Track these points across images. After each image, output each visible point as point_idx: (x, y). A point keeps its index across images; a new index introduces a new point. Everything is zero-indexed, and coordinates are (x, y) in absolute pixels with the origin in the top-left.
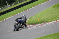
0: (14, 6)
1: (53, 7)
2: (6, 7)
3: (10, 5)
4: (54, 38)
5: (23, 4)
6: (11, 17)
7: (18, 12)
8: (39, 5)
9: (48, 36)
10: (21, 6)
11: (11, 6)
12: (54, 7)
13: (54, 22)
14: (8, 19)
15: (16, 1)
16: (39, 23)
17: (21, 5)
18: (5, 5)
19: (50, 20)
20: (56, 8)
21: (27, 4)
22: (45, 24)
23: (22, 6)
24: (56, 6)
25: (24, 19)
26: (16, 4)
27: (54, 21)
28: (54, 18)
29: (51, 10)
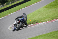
1: (44, 7)
3: (2, 5)
4: (45, 38)
5: (15, 4)
6: (3, 18)
7: (10, 13)
8: (31, 5)
11: (3, 6)
12: (46, 7)
13: (45, 22)
17: (13, 5)
19: (42, 21)
20: (47, 8)
21: (19, 4)
22: (37, 24)
23: (14, 6)
25: (25, 18)
26: (8, 4)
27: (45, 21)
28: (46, 18)
29: (43, 10)
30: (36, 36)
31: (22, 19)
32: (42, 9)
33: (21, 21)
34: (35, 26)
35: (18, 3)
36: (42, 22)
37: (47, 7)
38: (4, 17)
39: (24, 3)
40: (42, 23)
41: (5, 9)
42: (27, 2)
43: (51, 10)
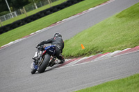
0: (26, 14)
1: (117, 16)
2: (7, 17)
3: (15, 12)
4: (120, 90)
7: (34, 29)
8: (85, 12)
9: (105, 85)
10: (43, 14)
11: (19, 13)
12: (120, 16)
13: (120, 51)
14: (12, 45)
15: (29, 3)
16: (83, 55)
17: (41, 12)
18: (4, 12)
19: (111, 48)
20: (124, 19)
21: (56, 9)
23: (45, 13)
24: (124, 14)
25: (58, 44)
26: (31, 9)
27: (119, 49)
29: (113, 23)
30: (96, 85)
31: (51, 48)
32: (111, 20)
33: (47, 52)
34: (95, 60)
35: (54, 7)
36: (113, 51)
37: (124, 16)
38: (21, 39)
39: (69, 6)
40: (112, 54)
41: (22, 20)
42: (75, 3)
43: (132, 23)
